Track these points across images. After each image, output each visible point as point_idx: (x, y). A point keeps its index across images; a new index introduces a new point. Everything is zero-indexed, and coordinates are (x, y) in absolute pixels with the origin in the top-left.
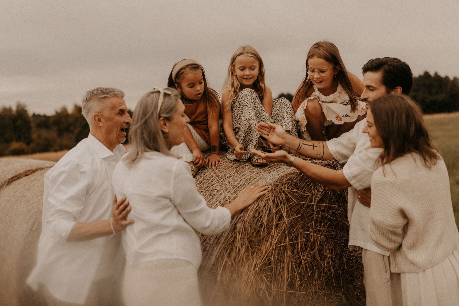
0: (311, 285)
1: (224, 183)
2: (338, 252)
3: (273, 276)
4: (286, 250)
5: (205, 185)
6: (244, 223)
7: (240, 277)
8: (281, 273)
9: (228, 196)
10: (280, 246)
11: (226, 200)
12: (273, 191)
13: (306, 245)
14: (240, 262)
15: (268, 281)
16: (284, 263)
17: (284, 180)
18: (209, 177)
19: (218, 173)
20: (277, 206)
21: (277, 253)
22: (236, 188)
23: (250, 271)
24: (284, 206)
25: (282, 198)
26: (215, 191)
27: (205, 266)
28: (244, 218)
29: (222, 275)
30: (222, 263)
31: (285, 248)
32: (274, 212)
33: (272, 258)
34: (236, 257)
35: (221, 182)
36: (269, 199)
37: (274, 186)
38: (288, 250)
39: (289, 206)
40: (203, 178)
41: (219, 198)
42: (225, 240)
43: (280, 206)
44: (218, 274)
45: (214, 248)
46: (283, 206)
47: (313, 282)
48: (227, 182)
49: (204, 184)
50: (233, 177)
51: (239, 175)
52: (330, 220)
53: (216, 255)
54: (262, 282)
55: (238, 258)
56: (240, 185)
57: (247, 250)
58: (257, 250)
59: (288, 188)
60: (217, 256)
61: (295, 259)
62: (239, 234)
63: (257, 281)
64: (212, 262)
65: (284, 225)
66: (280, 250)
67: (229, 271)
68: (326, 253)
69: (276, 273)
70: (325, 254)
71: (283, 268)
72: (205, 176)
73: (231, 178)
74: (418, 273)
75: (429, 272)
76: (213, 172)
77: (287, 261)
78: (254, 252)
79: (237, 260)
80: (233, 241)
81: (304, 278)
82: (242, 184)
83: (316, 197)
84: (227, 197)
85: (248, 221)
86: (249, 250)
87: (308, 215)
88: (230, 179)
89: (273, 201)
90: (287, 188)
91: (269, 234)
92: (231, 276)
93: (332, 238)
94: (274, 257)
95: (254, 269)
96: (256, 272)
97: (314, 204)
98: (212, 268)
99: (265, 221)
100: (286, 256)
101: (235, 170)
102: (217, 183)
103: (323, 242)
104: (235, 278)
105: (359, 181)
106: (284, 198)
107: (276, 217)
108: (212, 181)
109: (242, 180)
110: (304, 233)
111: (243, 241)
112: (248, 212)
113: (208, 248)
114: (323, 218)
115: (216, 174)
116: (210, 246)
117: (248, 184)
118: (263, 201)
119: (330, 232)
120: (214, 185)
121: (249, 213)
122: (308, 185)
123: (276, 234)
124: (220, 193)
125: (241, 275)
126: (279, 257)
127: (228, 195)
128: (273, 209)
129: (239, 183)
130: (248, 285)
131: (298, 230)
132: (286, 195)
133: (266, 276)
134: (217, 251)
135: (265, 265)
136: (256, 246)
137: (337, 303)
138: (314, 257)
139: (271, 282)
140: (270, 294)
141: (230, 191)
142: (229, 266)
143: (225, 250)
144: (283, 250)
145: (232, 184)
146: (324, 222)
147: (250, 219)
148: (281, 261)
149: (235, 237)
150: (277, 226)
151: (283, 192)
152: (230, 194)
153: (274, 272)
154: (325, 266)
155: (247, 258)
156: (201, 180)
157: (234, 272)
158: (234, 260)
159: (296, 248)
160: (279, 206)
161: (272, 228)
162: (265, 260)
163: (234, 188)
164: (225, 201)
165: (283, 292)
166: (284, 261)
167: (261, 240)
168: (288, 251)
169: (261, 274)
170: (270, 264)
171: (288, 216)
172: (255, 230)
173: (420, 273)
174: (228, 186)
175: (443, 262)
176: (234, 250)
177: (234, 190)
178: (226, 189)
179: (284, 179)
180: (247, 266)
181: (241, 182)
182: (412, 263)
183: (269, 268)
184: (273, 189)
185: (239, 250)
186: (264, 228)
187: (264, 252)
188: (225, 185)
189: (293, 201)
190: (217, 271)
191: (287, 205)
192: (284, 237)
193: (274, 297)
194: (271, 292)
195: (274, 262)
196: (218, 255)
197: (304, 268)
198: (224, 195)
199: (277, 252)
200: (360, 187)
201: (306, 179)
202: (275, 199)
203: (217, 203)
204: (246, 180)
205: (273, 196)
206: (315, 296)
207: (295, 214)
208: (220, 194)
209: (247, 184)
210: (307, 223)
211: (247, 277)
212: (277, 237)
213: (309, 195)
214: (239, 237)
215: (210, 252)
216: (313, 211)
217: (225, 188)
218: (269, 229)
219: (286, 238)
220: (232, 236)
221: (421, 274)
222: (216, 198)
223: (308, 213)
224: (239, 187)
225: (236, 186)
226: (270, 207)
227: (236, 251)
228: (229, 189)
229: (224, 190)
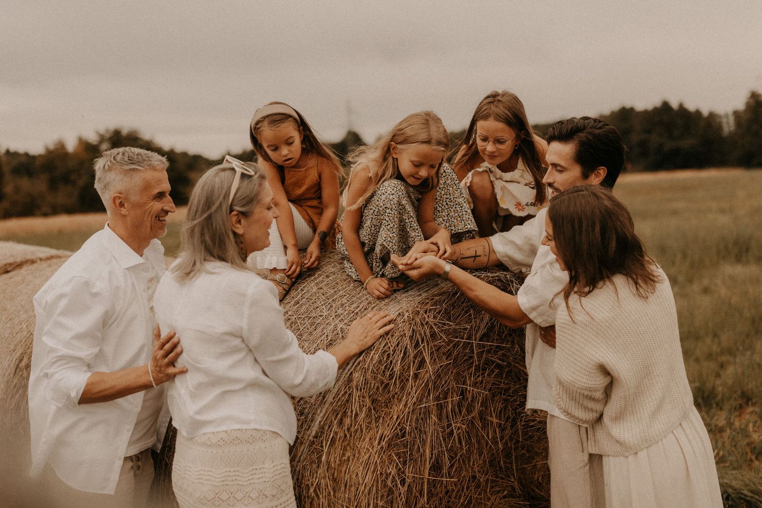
0: (467, 466)
1: (334, 305)
2: (509, 415)
3: (409, 454)
4: (429, 413)
5: (304, 307)
6: (365, 372)
7: (357, 455)
8: (421, 450)
9: (340, 327)
10: (421, 408)
11: (337, 334)
12: (411, 321)
13: (460, 405)
14: (358, 434)
15: (399, 462)
16: (425, 433)
17: (429, 305)
18: (310, 294)
19: (325, 288)
20: (417, 345)
21: (415, 419)
22: (352, 315)
23: (373, 447)
24: (428, 345)
25: (425, 333)
26: (320, 317)
27: (302, 438)
28: (365, 364)
29: (329, 453)
30: (330, 435)
31: (428, 412)
32: (412, 355)
33: (407, 426)
34: (351, 425)
35: (329, 304)
36: (405, 334)
37: (412, 313)
38: (432, 414)
39: (435, 346)
40: (301, 296)
41: (325, 331)
42: (334, 398)
43: (422, 346)
44: (323, 451)
45: (316, 409)
46: (426, 346)
47: (469, 461)
48: (338, 303)
49: (301, 306)
50: (348, 296)
51: (359, 294)
52: (498, 366)
53: (320, 422)
54: (391, 463)
55: (354, 427)
56: (359, 309)
57: (368, 415)
58: (385, 414)
59: (435, 317)
60: (322, 423)
61: (443, 427)
62: (357, 389)
63: (383, 462)
64: (314, 433)
65: (427, 376)
66: (420, 414)
67: (340, 447)
68: (491, 417)
69: (413, 449)
70: (489, 418)
71: (424, 442)
72: (303, 292)
73: (345, 297)
74: (627, 457)
75: (642, 455)
76: (317, 286)
77: (431, 431)
78: (379, 417)
79: (352, 430)
80: (347, 401)
81: (456, 455)
82: (363, 310)
83: (477, 332)
84: (339, 329)
85: (371, 368)
86: (371, 413)
87: (464, 359)
88: (344, 300)
89: (411, 337)
90: (432, 317)
91: (403, 388)
92: (344, 455)
93: (501, 393)
94: (410, 425)
95: (379, 444)
96: (382, 448)
97: (474, 342)
98: (313, 441)
99: (397, 368)
100: (429, 424)
101: (352, 285)
102: (322, 305)
103: (486, 399)
104: (349, 457)
105: (541, 315)
106: (428, 333)
107: (414, 362)
108: (315, 302)
109: (362, 302)
110: (457, 387)
111: (363, 401)
112: (370, 354)
113: (307, 410)
114: (488, 362)
115: (322, 291)
116: (310, 407)
117: (373, 308)
118: (394, 337)
119: (499, 385)
120: (317, 307)
121: (372, 357)
122: (466, 312)
123: (414, 389)
124: (327, 322)
125: (359, 452)
126: (417, 424)
127: (340, 325)
128: (410, 350)
129: (358, 307)
130: (369, 468)
131: (449, 383)
132: (431, 327)
133: (398, 455)
134: (322, 415)
135: (396, 437)
136: (382, 408)
137: (506, 492)
138: (472, 423)
139: (404, 463)
140: (403, 482)
141: (343, 320)
142: (340, 439)
143: (335, 415)
144: (425, 414)
145: (347, 308)
146: (489, 369)
147: (374, 366)
148: (421, 431)
149: (350, 394)
150: (416, 376)
151: (426, 324)
152: (343, 323)
153: (410, 448)
154: (488, 438)
155: (368, 426)
156: (297, 299)
157: (348, 448)
158: (348, 429)
159: (445, 410)
160: (420, 346)
161: (408, 380)
162: (396, 429)
163: (348, 314)
164: (335, 335)
165: (423, 479)
166: (426, 430)
167: (390, 399)
168: (433, 416)
169: (390, 451)
170: (403, 436)
171: (434, 362)
172: (382, 382)
173: (629, 457)
174: (340, 311)
175: (664, 440)
176: (349, 414)
177: (349, 317)
178: (337, 316)
179: (428, 303)
180: (367, 439)
181: (361, 306)
182: (617, 442)
183: (402, 441)
184: (410, 318)
185: (357, 415)
186: (396, 379)
187: (395, 417)
188: (335, 308)
189: (441, 337)
190: (322, 446)
191: (432, 344)
192: (426, 394)
193: (409, 485)
194: (404, 479)
195: (411, 433)
196: (323, 421)
197: (457, 441)
198: (333, 325)
199: (415, 417)
200: (544, 322)
201: (462, 303)
202: (413, 334)
203: (323, 337)
205: (411, 330)
206: (473, 482)
207: (444, 358)
208: (327, 324)
210: (462, 371)
211: (368, 455)
212: (416, 393)
213: (466, 329)
214: (356, 394)
215: (310, 416)
216: (472, 352)
217: (336, 314)
218: (403, 380)
219: (429, 394)
220: (346, 392)
221: (631, 458)
222: (320, 329)
223: (465, 356)
224: (357, 313)
225: (353, 312)
226: (406, 348)
227: (352, 416)
228: (342, 316)
229: (334, 318)
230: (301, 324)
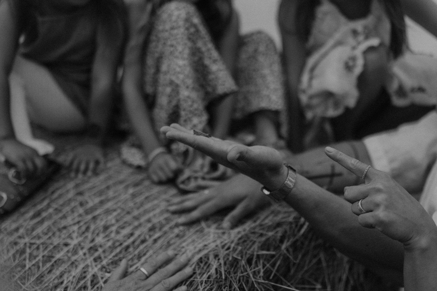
1: (92, 227)
5: (46, 224)
9: (93, 273)
22: (118, 250)
48: (101, 223)
49: (42, 222)
51: (137, 208)
56: (132, 239)
73: (115, 213)
84: (89, 276)
88: (111, 219)
101: (131, 191)
109: (140, 225)
117: (155, 241)
120: (65, 228)
124: (73, 259)
127: (94, 270)
129: (132, 234)
141: (100, 258)
145: (113, 235)
152: (99, 266)
163: (113, 247)
174: (100, 240)
178: (93, 249)
181: (137, 233)
198: (82, 266)
204: (152, 229)
208: (73, 263)
209: (150, 241)
222: (58, 273)
224: (128, 247)
228: (100, 250)
229: (87, 252)
230: (30, 254)
